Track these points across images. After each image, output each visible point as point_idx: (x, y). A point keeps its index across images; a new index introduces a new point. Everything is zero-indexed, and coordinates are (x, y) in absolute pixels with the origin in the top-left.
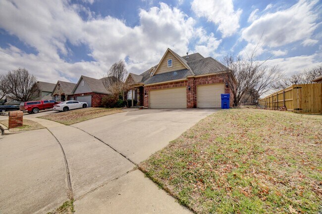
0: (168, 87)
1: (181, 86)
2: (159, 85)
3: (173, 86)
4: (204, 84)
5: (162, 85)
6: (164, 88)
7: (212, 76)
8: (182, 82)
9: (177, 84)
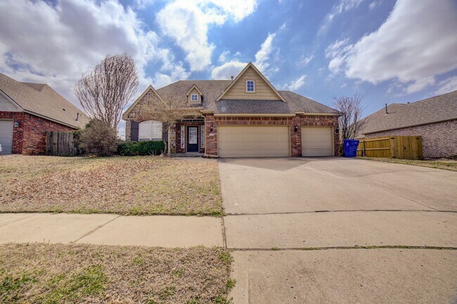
0: (260, 124)
1: (282, 123)
2: (242, 118)
3: (270, 123)
4: (311, 125)
5: (248, 118)
6: (253, 124)
7: (321, 116)
8: (284, 118)
9: (275, 121)
